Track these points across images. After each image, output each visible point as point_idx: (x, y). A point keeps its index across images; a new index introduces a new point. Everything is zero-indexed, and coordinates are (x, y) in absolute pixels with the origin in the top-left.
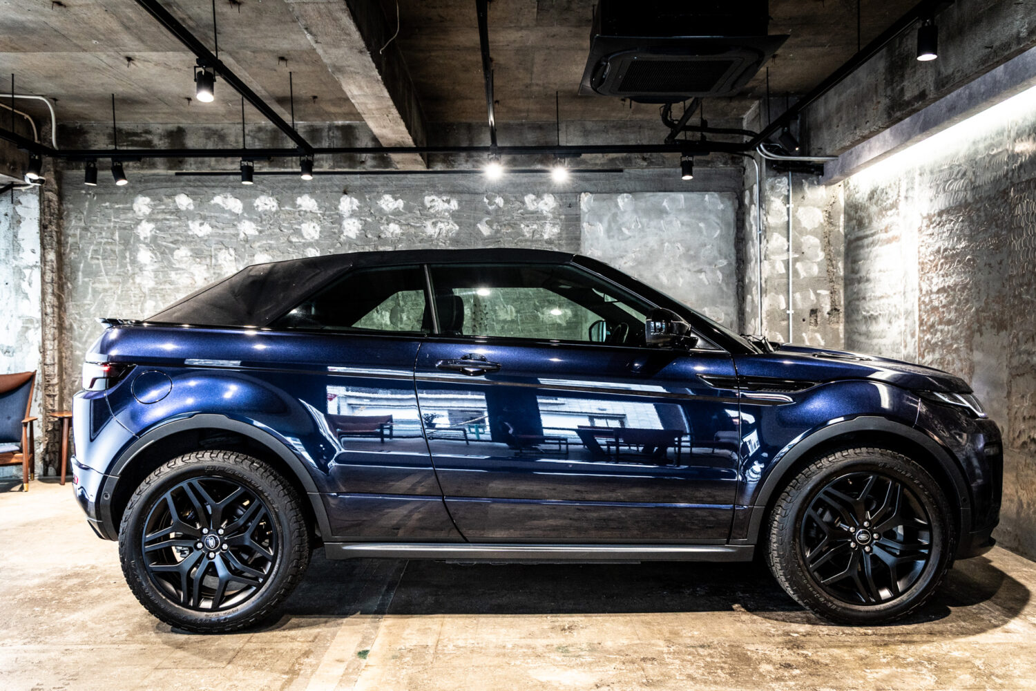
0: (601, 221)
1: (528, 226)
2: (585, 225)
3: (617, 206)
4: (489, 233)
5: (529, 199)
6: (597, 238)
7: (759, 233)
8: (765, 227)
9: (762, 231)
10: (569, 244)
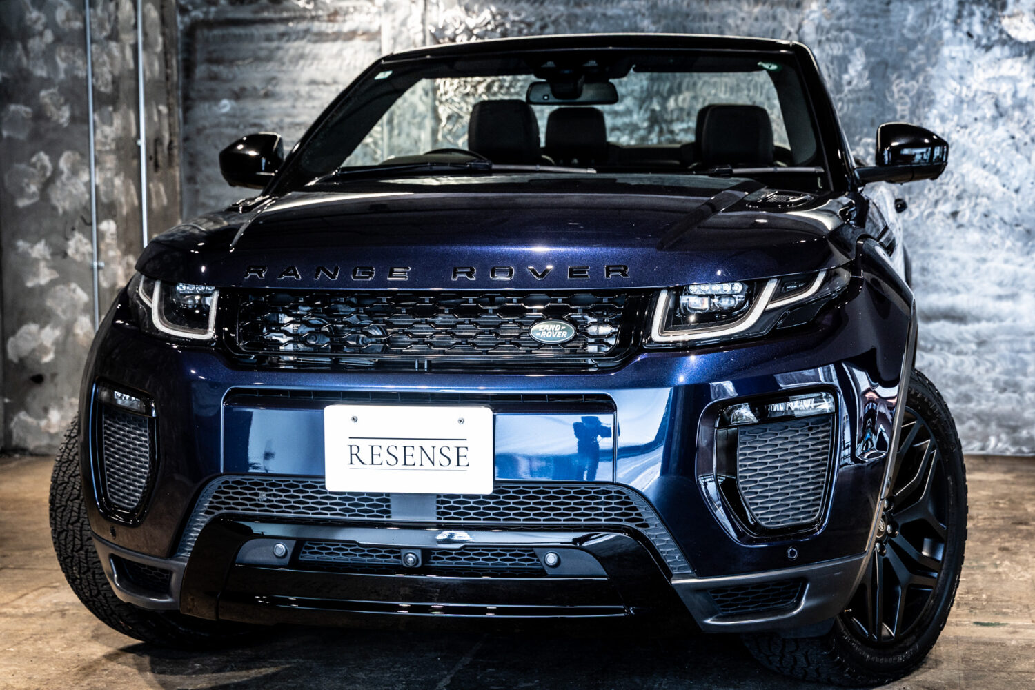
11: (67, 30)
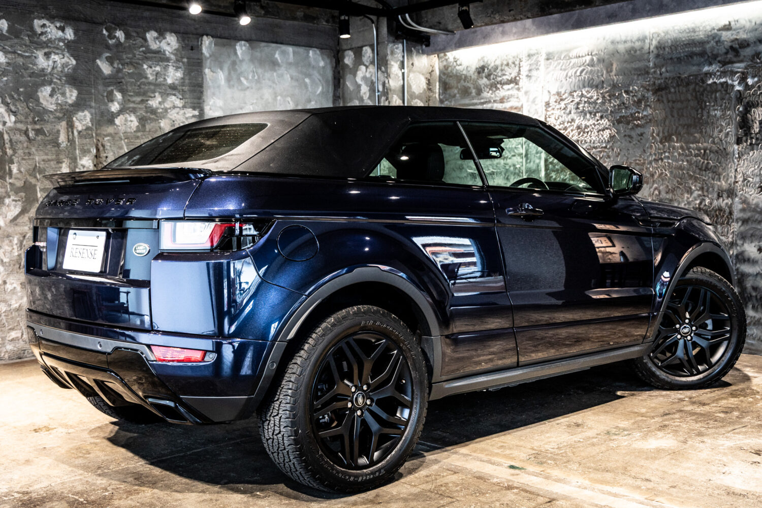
0: (221, 69)
1: (151, 67)
2: (207, 71)
3: (236, 53)
4: (109, 72)
5: (151, 35)
6: (219, 87)
7: (377, 94)
8: (387, 89)
9: (381, 92)
10: (191, 91)
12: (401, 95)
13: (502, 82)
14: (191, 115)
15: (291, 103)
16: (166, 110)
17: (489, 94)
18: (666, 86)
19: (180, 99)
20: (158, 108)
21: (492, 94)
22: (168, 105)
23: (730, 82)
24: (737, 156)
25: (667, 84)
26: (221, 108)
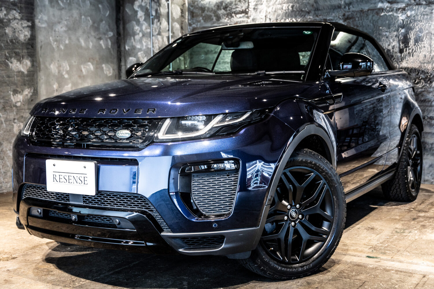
6: (44, 6)
7: (151, 17)
8: (159, 14)
9: (154, 16)
10: (26, 8)
11: (146, 32)
12: (167, 19)
13: (236, 12)
14: (26, 25)
15: (90, 21)
16: (9, 20)
17: (226, 21)
18: (352, 16)
19: (19, 13)
20: (3, 19)
21: (228, 20)
22: (10, 17)
23: (395, 14)
24: (400, 60)
25: (353, 15)
26: (46, 21)
